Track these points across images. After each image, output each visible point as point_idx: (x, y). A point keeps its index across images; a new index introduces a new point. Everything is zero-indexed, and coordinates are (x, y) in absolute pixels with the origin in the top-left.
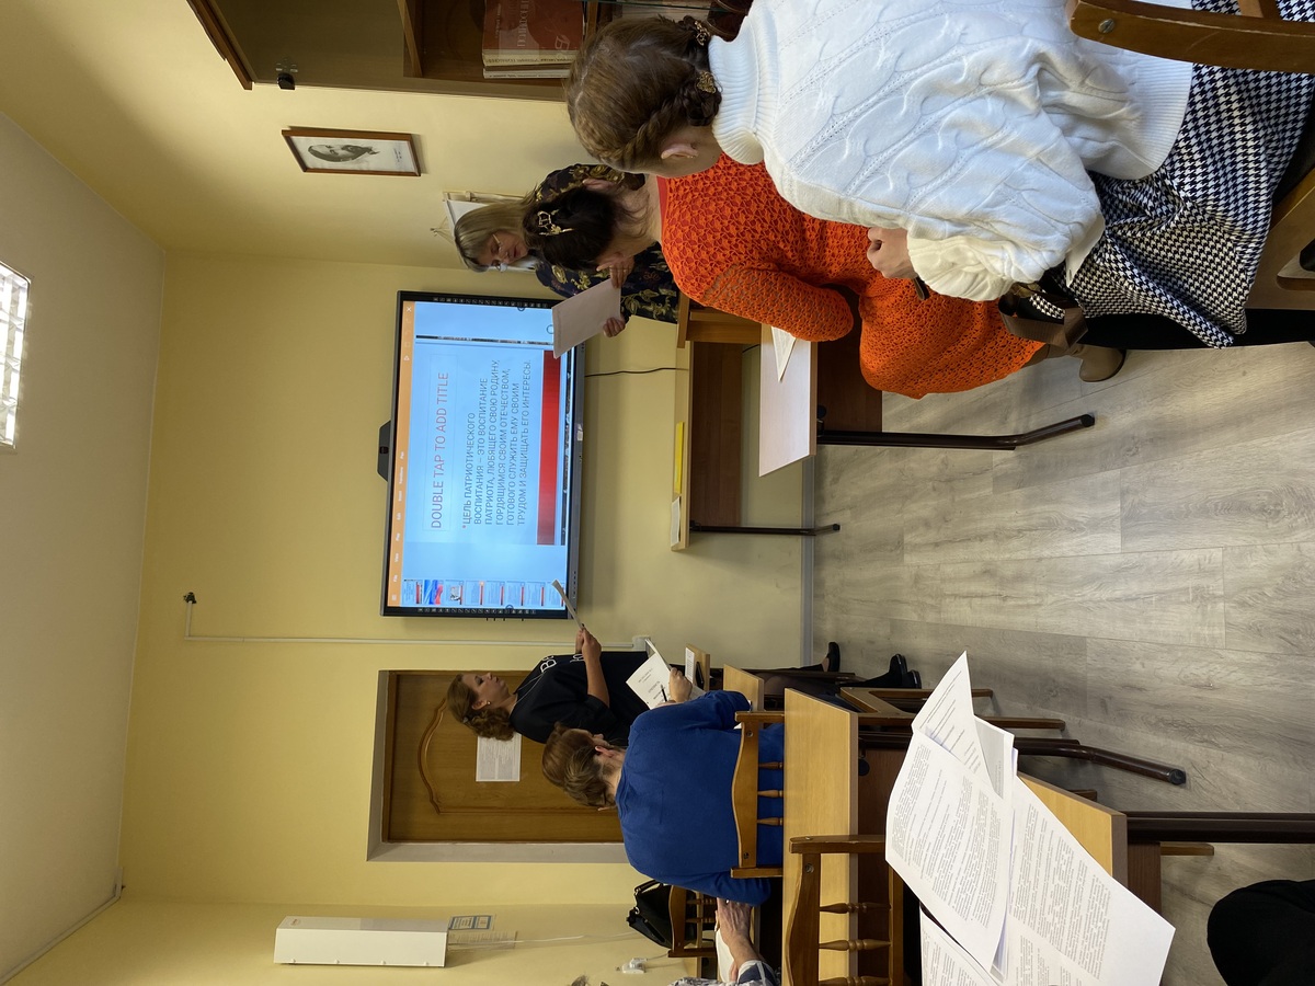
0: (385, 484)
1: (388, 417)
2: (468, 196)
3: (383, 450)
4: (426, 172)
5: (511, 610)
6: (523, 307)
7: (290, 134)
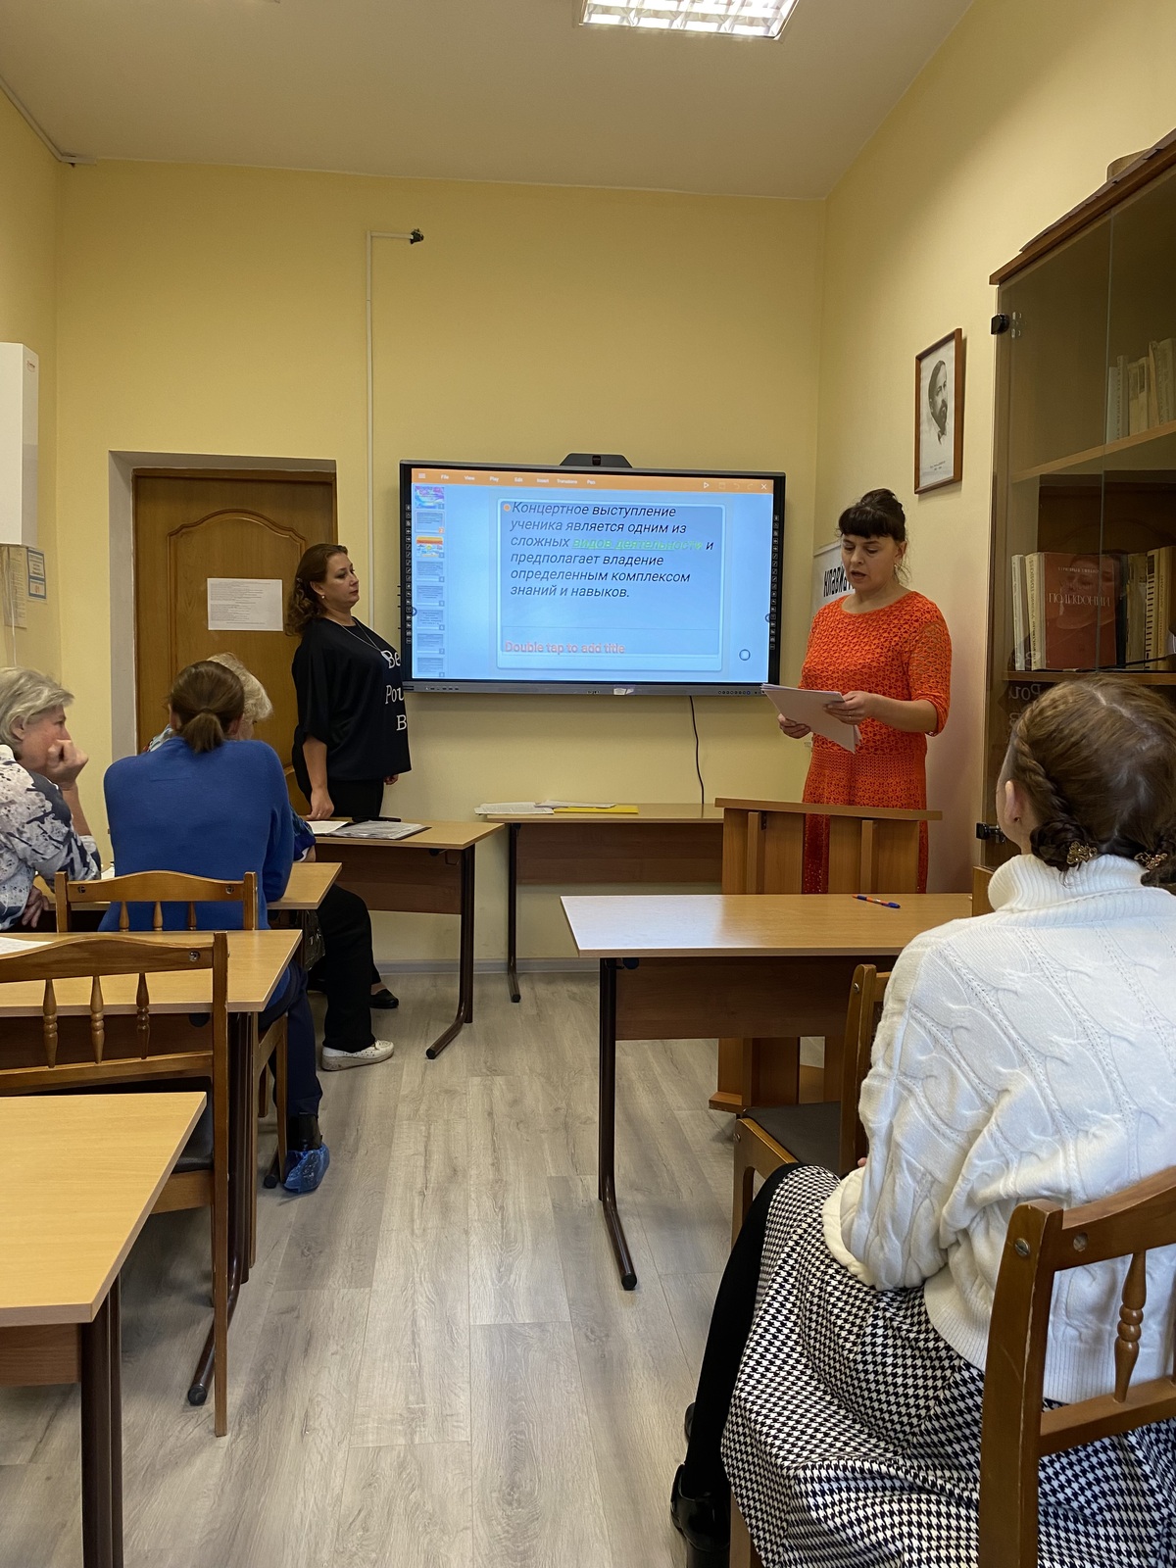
0: (556, 463)
1: (636, 466)
3: (597, 460)
4: (920, 500)
5: (411, 614)
6: (771, 621)
7: (956, 337)
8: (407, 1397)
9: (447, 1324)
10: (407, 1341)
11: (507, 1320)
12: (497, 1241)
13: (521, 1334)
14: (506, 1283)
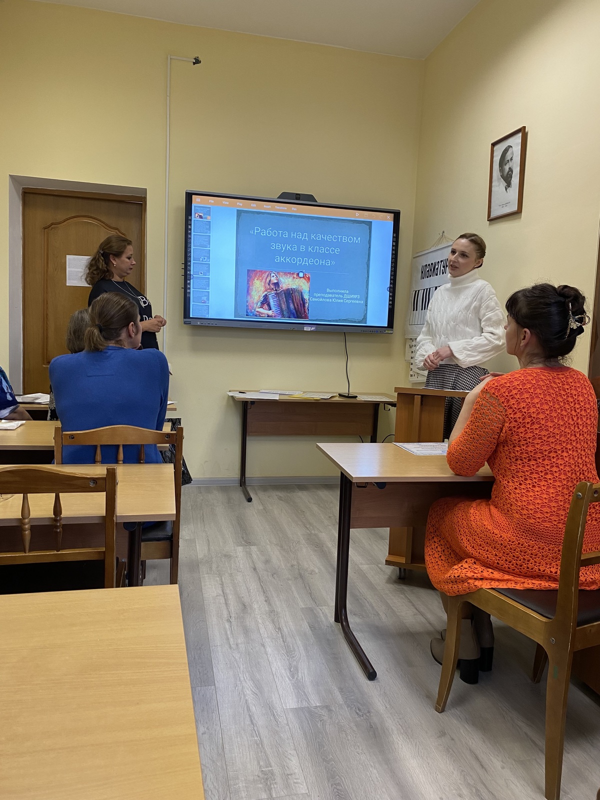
0: (275, 197)
3: (298, 196)
4: (489, 225)
5: (190, 280)
7: (522, 131)
8: (259, 763)
9: (270, 708)
10: (248, 722)
11: (305, 704)
12: (284, 651)
13: (316, 713)
14: (297, 679)
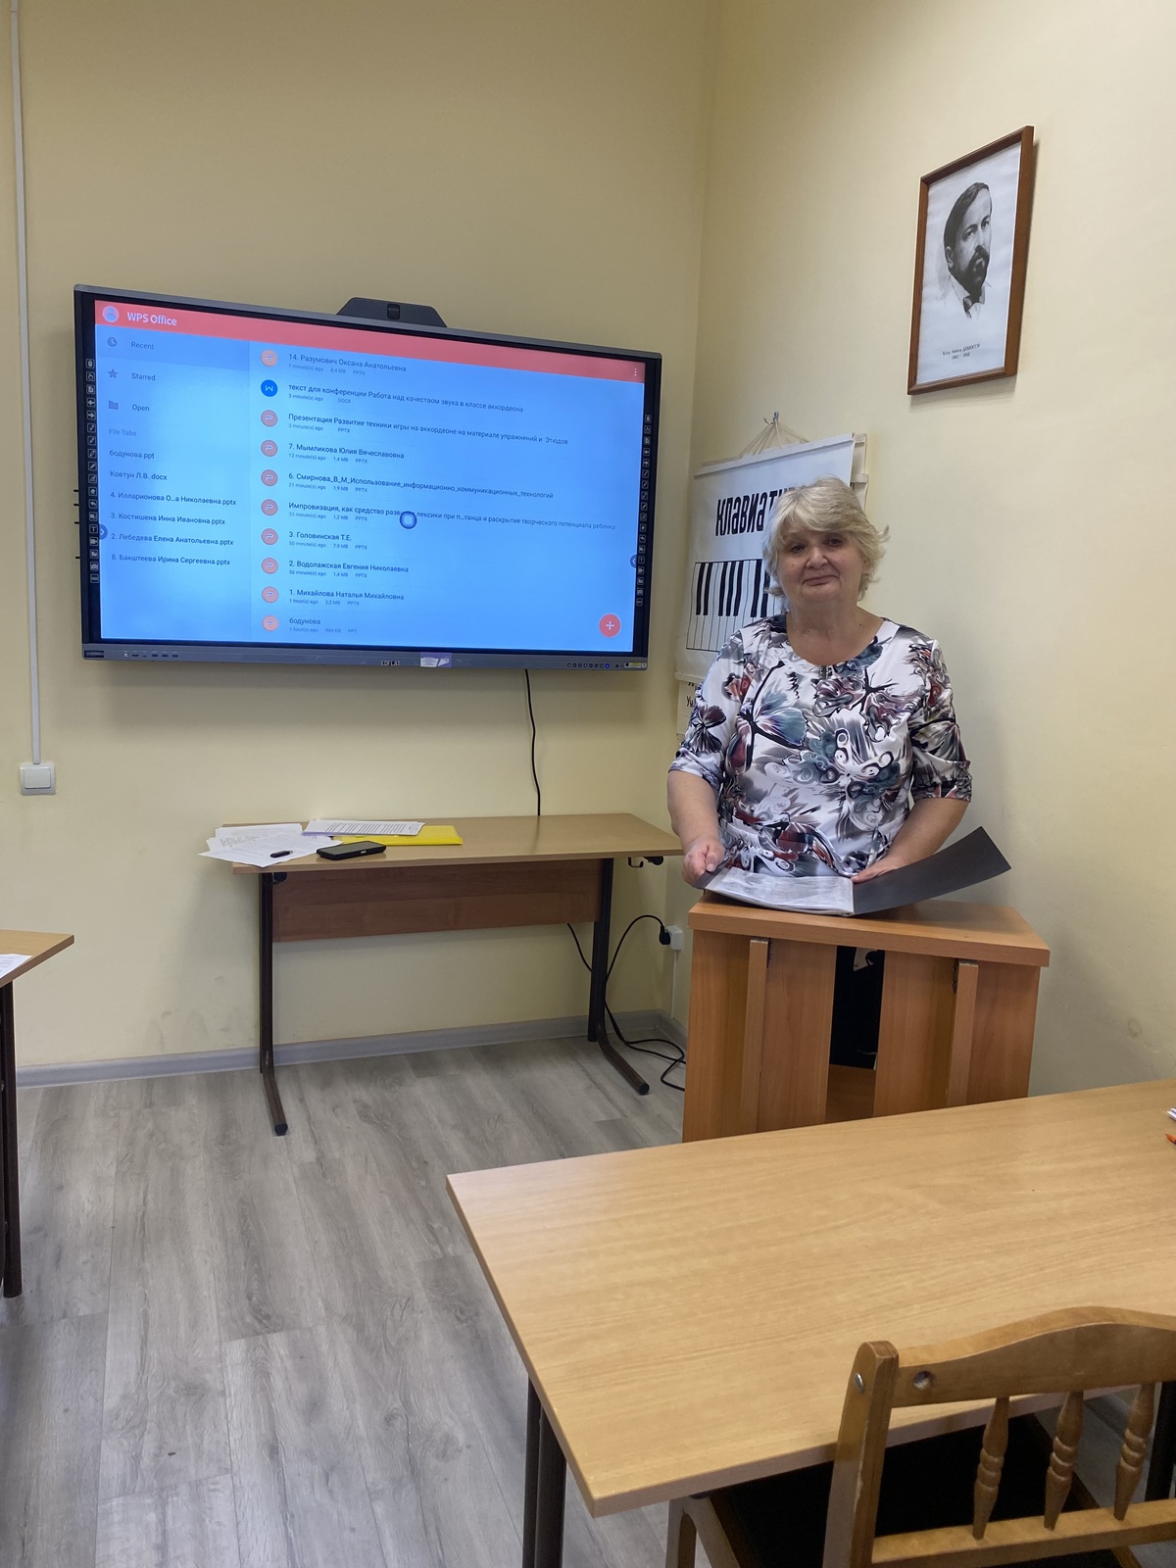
0: (331, 308)
1: (453, 322)
2: (860, 479)
3: (394, 310)
4: (913, 404)
5: (97, 536)
6: (638, 566)
7: (1024, 139)
